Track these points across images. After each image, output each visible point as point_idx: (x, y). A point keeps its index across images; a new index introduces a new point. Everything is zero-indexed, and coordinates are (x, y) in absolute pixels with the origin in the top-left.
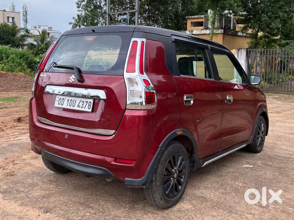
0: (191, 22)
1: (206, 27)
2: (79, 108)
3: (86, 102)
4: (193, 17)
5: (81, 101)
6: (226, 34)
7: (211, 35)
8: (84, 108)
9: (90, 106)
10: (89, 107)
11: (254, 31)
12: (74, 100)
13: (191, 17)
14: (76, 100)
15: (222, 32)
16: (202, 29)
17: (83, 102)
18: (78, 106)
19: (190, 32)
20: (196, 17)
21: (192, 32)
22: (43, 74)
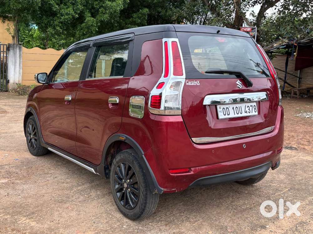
2: (247, 113)
5: (245, 106)
8: (252, 112)
9: (255, 109)
17: (248, 106)
22: (193, 83)
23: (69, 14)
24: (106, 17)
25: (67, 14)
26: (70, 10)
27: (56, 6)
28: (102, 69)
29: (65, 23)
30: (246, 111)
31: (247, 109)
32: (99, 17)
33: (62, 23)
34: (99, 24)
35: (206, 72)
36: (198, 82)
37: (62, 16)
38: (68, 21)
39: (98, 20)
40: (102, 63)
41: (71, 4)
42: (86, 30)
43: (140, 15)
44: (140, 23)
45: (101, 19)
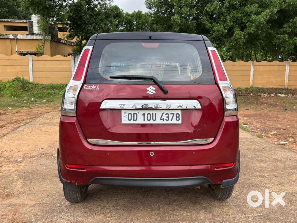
0: (4, 26)
1: (31, 33)
2: (163, 121)
3: (171, 114)
4: (6, 20)
5: (163, 114)
6: (53, 41)
7: (43, 41)
8: (171, 120)
9: (179, 117)
10: (178, 119)
11: (79, 39)
12: (153, 114)
13: (4, 20)
14: (156, 114)
15: (50, 38)
16: (27, 34)
17: (168, 114)
18: (161, 119)
19: (14, 36)
20: (10, 20)
21: (16, 36)
22: (92, 87)
23: (220, 31)
24: (252, 30)
25: (218, 31)
26: (221, 27)
27: (209, 25)
28: (250, 77)
29: (216, 39)
30: (162, 118)
31: (165, 117)
32: (246, 31)
33: (214, 38)
34: (247, 37)
35: (111, 78)
36: (98, 87)
37: (214, 32)
38: (219, 36)
39: (246, 34)
40: (251, 71)
41: (222, 21)
42: (235, 42)
43: (291, 24)
44: (291, 32)
45: (248, 32)
